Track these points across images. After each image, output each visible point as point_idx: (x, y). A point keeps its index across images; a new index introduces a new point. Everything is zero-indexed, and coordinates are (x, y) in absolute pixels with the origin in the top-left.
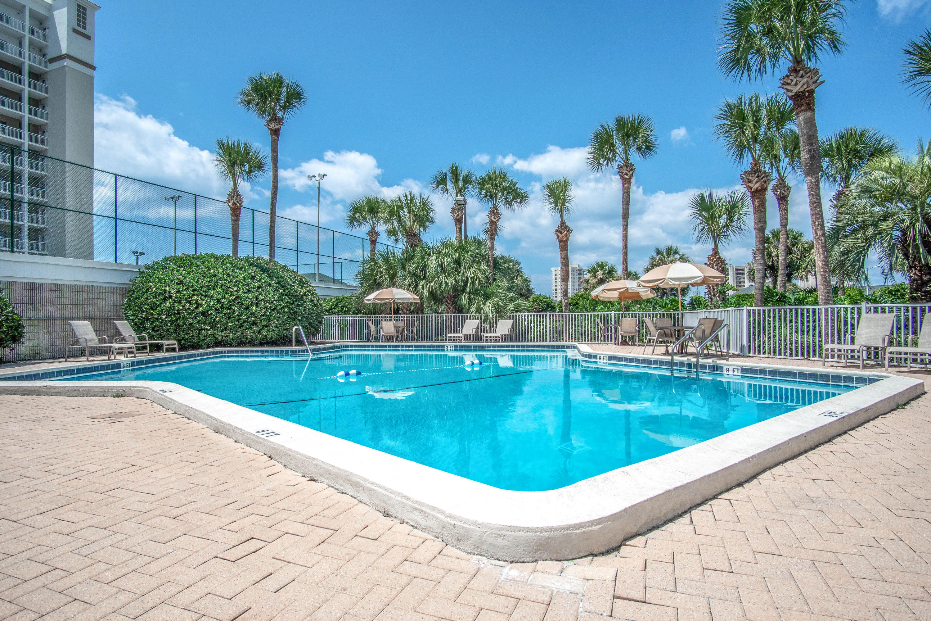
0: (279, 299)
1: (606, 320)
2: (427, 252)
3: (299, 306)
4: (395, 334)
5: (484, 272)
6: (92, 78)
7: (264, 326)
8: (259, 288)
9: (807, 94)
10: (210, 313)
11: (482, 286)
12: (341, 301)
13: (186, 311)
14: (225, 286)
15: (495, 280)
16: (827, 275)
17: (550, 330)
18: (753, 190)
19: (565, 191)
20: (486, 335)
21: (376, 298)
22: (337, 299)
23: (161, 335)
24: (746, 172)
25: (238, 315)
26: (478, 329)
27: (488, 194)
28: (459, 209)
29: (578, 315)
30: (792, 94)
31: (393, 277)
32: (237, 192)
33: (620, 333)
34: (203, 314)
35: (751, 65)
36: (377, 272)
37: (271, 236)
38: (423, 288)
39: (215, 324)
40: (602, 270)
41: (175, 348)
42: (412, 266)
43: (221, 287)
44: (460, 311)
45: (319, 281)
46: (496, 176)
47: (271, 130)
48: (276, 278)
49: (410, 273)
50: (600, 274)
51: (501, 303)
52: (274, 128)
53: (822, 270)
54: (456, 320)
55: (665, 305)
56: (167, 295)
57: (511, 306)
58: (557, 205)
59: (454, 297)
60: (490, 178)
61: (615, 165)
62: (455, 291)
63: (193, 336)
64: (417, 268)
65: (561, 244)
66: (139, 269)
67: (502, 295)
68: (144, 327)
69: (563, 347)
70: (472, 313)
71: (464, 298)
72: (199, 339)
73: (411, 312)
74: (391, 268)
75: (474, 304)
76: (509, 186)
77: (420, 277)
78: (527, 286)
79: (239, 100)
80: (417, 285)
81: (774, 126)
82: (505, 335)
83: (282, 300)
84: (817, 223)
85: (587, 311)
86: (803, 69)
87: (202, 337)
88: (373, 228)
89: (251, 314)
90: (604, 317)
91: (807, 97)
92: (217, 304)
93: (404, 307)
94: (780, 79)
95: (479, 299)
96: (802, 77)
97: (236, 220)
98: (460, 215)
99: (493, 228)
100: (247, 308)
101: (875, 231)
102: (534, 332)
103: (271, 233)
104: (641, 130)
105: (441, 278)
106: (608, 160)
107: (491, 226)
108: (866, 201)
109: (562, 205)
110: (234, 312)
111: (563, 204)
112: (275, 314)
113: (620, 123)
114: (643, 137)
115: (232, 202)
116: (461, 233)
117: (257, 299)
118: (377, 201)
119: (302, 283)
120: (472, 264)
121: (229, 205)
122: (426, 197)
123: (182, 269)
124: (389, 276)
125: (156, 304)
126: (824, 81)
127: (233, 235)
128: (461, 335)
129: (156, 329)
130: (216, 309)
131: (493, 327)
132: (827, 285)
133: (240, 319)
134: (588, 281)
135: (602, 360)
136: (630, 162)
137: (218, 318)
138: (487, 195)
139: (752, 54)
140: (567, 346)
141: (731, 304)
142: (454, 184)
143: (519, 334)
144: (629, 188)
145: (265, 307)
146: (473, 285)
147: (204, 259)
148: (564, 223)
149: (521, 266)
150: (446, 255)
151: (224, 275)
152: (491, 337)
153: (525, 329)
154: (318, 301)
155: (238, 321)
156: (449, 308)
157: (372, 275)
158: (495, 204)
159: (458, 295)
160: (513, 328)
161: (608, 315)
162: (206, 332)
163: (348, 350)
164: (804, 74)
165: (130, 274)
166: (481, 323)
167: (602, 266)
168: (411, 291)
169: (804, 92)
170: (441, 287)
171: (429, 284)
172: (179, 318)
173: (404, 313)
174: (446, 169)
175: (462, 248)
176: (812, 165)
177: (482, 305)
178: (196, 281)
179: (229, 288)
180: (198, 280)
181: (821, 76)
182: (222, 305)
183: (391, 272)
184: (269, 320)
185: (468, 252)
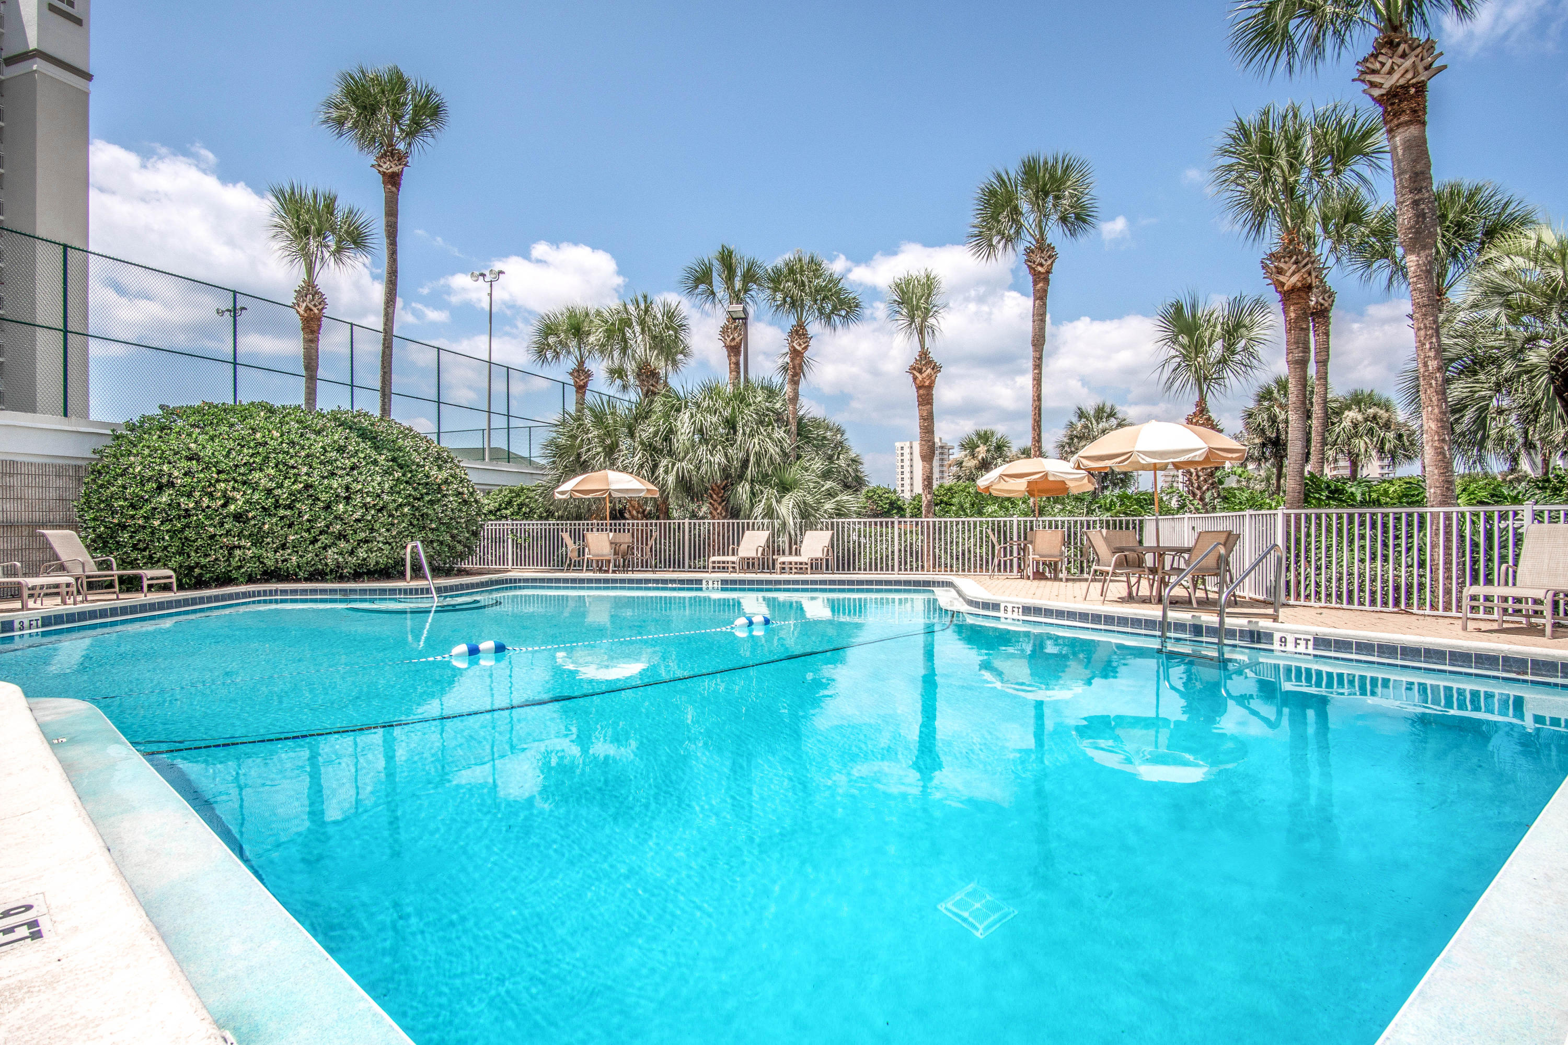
0: (392, 491)
1: (1002, 532)
2: (674, 405)
3: (431, 502)
4: (612, 557)
5: (780, 442)
6: (87, 94)
7: (361, 540)
8: (352, 469)
9: (1412, 91)
10: (250, 515)
11: (775, 468)
12: (518, 495)
13: (203, 511)
14: (285, 464)
15: (799, 457)
16: (1446, 448)
17: (900, 550)
18: (1285, 288)
19: (929, 295)
20: (782, 559)
21: (580, 488)
22: (511, 491)
23: (151, 557)
24: (1272, 255)
25: (309, 521)
26: (768, 547)
27: (788, 299)
28: (736, 328)
29: (951, 522)
30: (1383, 91)
31: (611, 451)
32: (314, 287)
33: (1031, 557)
34: (238, 517)
35: (1295, 41)
36: (582, 440)
37: (385, 373)
38: (666, 472)
39: (262, 537)
40: (985, 444)
41: (171, 583)
42: (646, 431)
43: (277, 466)
44: (735, 513)
45: (491, 459)
46: (802, 267)
47: (384, 174)
48: (389, 450)
49: (642, 443)
50: (982, 451)
51: (810, 499)
52: (390, 171)
53: (1436, 438)
54: (728, 531)
55: (1111, 505)
56: (164, 480)
57: (829, 506)
58: (913, 320)
59: (724, 488)
60: (791, 271)
61: (1021, 248)
62: (726, 478)
63: (216, 559)
64: (656, 434)
65: (921, 392)
66: (113, 430)
67: (812, 485)
68: (118, 543)
69: (927, 583)
70: (756, 518)
71: (743, 491)
72: (229, 565)
73: (647, 516)
74: (608, 434)
75: (760, 501)
76: (826, 286)
77: (662, 451)
78: (856, 471)
79: (322, 117)
80: (655, 466)
81: (1330, 165)
82: (817, 560)
83: (399, 493)
84: (1428, 346)
85: (966, 515)
86: (1406, 42)
87: (234, 562)
88: (581, 363)
89: (336, 517)
90: (999, 526)
91: (1412, 97)
92: (267, 499)
93: (634, 507)
94: (1357, 64)
95: (769, 493)
96: (1404, 56)
97: (311, 341)
98: (738, 340)
99: (797, 362)
100: (327, 507)
101: (1517, 366)
102: (870, 553)
103: (383, 367)
104: (1069, 183)
105: (699, 452)
106: (1009, 239)
107: (792, 359)
108: (1496, 310)
109: (922, 322)
110: (300, 515)
111: (924, 320)
112: (383, 518)
113: (1030, 170)
114: (1072, 196)
115: (304, 305)
116: (739, 373)
117: (347, 488)
118: (587, 315)
119: (440, 460)
120: (758, 427)
121: (298, 312)
122: (674, 306)
123: (198, 430)
124: (604, 449)
125: (142, 497)
126: (1445, 67)
127: (307, 368)
128: (734, 559)
129: (141, 545)
130: (263, 507)
131: (796, 544)
132: (1446, 468)
133: (312, 527)
134: (961, 463)
135: (1009, 615)
136: (1048, 242)
137: (267, 526)
138: (785, 301)
139: (1300, 17)
140: (934, 582)
141: (1241, 503)
142: (727, 283)
143: (843, 557)
144: (1045, 291)
145: (365, 505)
146: (759, 466)
147: (245, 413)
148: (926, 354)
149: (845, 437)
150: (708, 410)
151: (282, 443)
152: (791, 563)
153: (854, 548)
154: (472, 494)
155: (308, 531)
156: (716, 509)
157: (572, 446)
158: (800, 319)
159: (732, 484)
160: (832, 547)
161: (1005, 522)
162: (244, 553)
163: (520, 588)
164: (1407, 51)
165: (94, 438)
166: (773, 537)
167: (985, 437)
168: (643, 477)
169: (1405, 87)
170: (699, 469)
171: (678, 465)
172: (187, 526)
173: (633, 518)
174: (710, 254)
175: (740, 398)
176: (1418, 232)
177: (774, 503)
178: (224, 453)
179: (293, 467)
180: (229, 452)
181: (1441, 54)
182: (277, 501)
183: (608, 442)
184: (372, 530)
185: (750, 405)
